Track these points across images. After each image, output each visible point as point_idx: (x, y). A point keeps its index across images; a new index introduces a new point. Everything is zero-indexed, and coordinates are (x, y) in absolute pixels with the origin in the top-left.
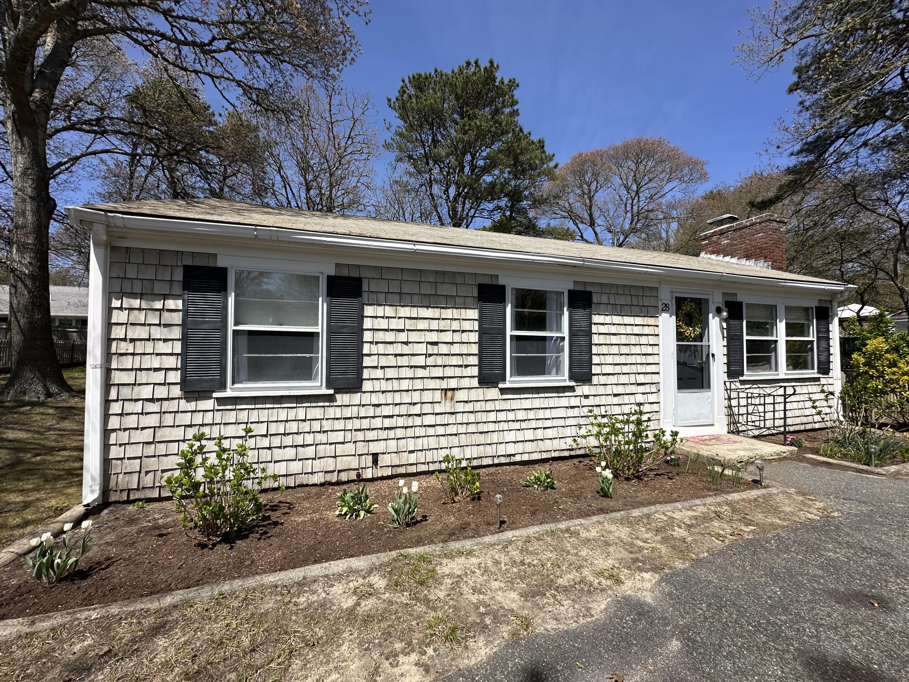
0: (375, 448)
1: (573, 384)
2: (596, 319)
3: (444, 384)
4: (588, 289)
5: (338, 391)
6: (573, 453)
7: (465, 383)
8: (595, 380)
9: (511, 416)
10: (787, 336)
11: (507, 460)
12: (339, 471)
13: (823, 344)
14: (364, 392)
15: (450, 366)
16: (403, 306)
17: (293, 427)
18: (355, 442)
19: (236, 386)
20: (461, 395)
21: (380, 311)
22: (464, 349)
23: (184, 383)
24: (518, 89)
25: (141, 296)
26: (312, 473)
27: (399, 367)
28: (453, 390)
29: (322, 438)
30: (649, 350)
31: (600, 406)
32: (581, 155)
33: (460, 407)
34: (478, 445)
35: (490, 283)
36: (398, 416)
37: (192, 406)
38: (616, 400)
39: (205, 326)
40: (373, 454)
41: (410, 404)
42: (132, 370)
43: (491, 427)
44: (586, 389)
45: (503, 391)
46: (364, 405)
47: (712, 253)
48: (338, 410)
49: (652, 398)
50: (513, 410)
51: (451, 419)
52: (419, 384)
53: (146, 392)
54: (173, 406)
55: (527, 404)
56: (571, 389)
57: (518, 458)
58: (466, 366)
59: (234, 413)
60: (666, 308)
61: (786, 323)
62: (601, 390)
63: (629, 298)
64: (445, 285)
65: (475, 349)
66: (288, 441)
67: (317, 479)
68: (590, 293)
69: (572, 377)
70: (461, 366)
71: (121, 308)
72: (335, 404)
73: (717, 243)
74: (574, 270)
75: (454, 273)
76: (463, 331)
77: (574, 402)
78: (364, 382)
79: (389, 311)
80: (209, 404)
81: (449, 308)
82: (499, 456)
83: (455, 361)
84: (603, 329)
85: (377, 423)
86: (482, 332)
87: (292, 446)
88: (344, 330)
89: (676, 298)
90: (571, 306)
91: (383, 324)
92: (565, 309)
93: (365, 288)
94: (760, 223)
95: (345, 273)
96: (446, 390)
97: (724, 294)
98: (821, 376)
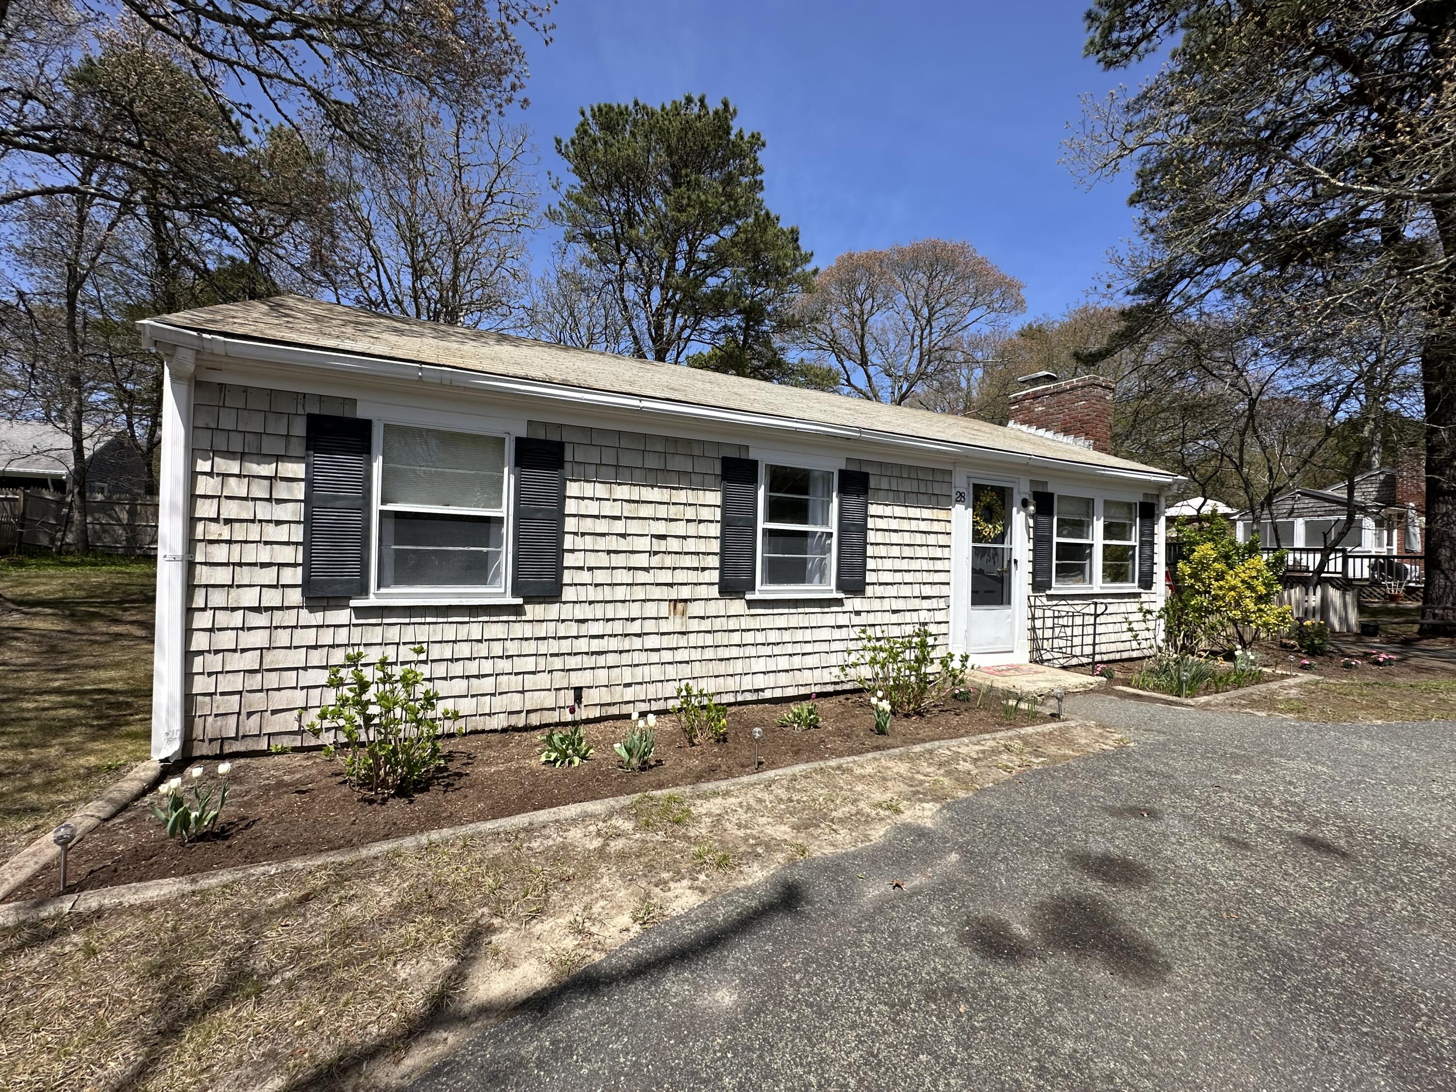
0: (577, 679)
1: (841, 595)
2: (873, 509)
3: (673, 594)
4: (864, 470)
5: (529, 600)
7: (702, 592)
8: (869, 591)
9: (760, 638)
10: (1105, 539)
11: (754, 697)
12: (528, 712)
13: (1147, 550)
14: (565, 603)
15: (682, 568)
16: (620, 484)
17: (464, 650)
18: (551, 672)
19: (383, 590)
20: (696, 609)
21: (588, 489)
22: (702, 546)
23: (307, 585)
24: (764, 150)
25: (242, 456)
26: (489, 715)
27: (614, 568)
28: (685, 601)
29: (504, 665)
30: (938, 553)
31: (874, 625)
32: (851, 256)
33: (694, 625)
34: (716, 677)
35: (738, 457)
36: (610, 636)
37: (317, 618)
38: (895, 618)
39: (338, 504)
40: (576, 689)
41: (627, 619)
42: (227, 564)
43: (734, 652)
44: (856, 603)
45: (751, 604)
46: (563, 621)
47: (1023, 422)
48: (528, 626)
49: (940, 616)
50: (763, 630)
51: (682, 641)
52: (639, 593)
53: (249, 598)
54: (289, 618)
55: (781, 622)
56: (839, 602)
57: (768, 694)
58: (704, 569)
59: (380, 629)
60: (960, 498)
61: (1104, 522)
62: (876, 605)
63: (915, 483)
64: (677, 458)
65: (715, 546)
66: (457, 669)
67: (498, 722)
68: (867, 475)
69: (840, 587)
70: (696, 569)
71: (210, 474)
72: (524, 618)
73: (1030, 410)
74: (846, 443)
75: (690, 441)
76: (700, 521)
77: (843, 620)
78: (565, 588)
79: (601, 490)
80: (342, 616)
81: (682, 489)
82: (743, 692)
83: (688, 561)
84: (881, 524)
85: (582, 645)
86: (726, 523)
87: (462, 677)
88: (539, 515)
89: (975, 485)
90: (842, 491)
91: (592, 508)
92: (834, 494)
93: (568, 456)
94: (1083, 387)
95: (541, 435)
96: (676, 601)
97: (1032, 482)
98: (1140, 590)
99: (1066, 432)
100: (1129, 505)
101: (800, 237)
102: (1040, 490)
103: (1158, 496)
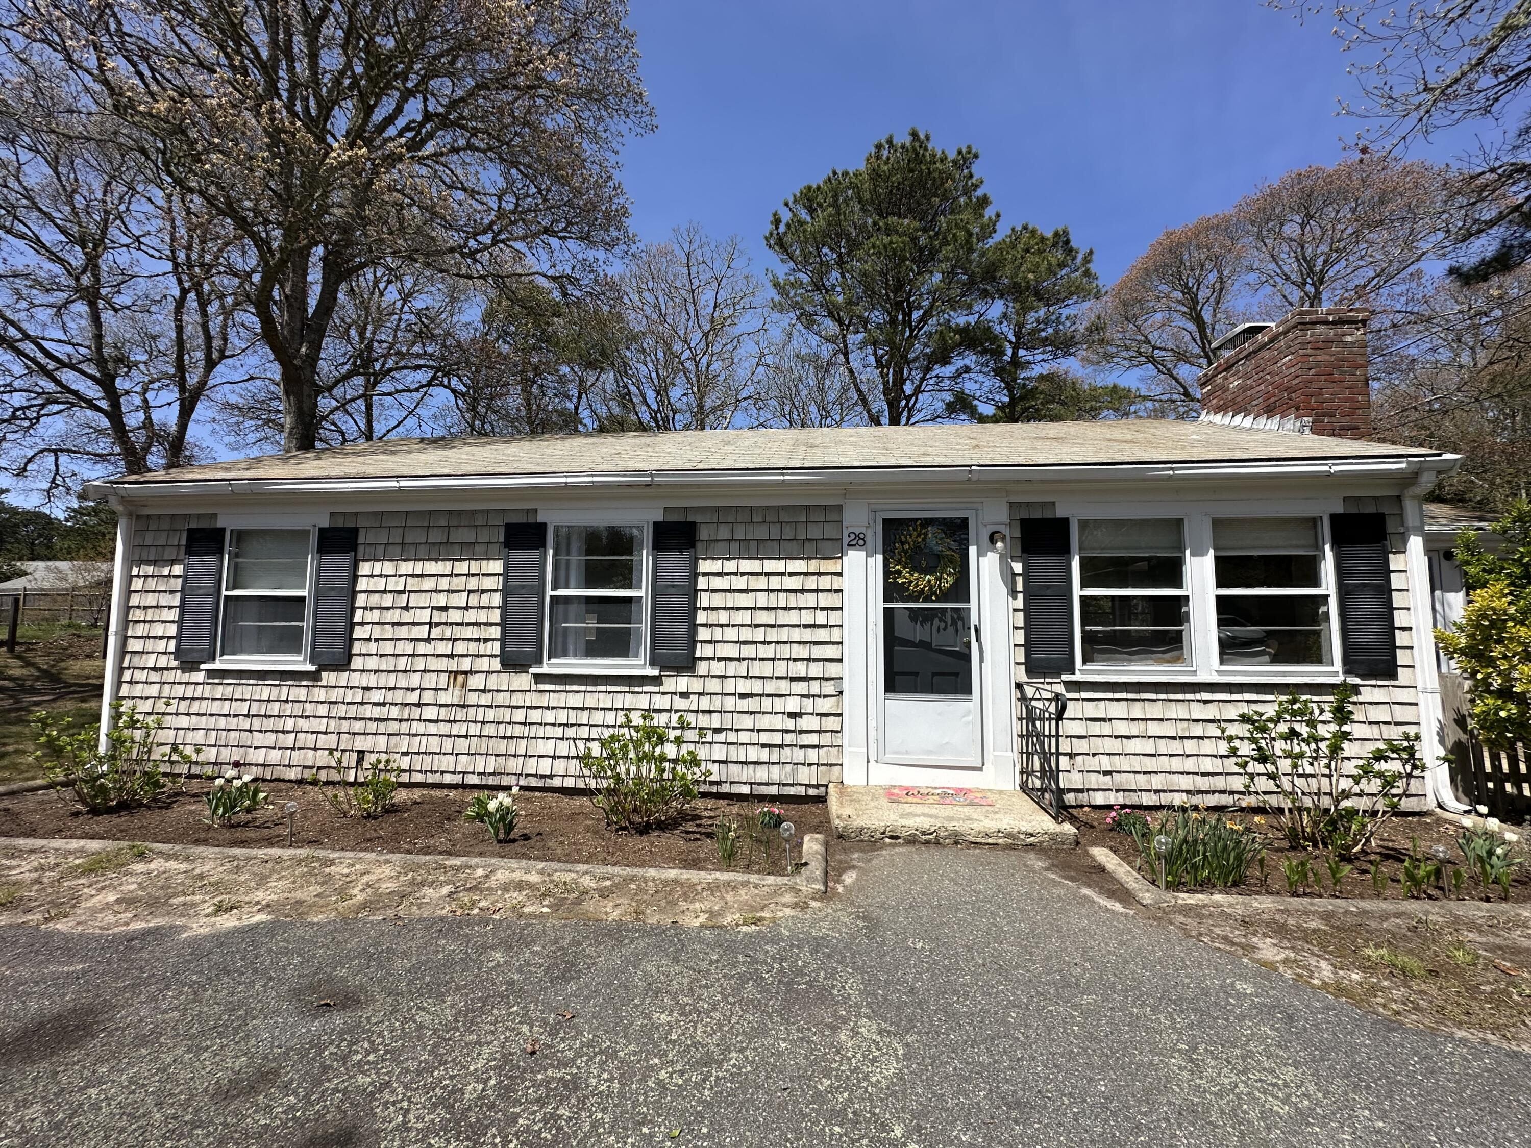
0: (361, 743)
1: (657, 672)
2: (705, 566)
3: (453, 665)
4: (690, 519)
5: (323, 668)
7: (483, 664)
8: (702, 668)
9: (550, 717)
10: (1219, 585)
11: (540, 784)
12: (319, 768)
13: (1367, 604)
14: (354, 671)
15: (464, 640)
16: (405, 560)
17: (275, 708)
18: (339, 733)
19: (225, 657)
20: (476, 681)
21: (378, 568)
22: (482, 617)
23: (178, 653)
25: (154, 563)
26: (289, 766)
27: (397, 640)
28: (466, 673)
29: (303, 724)
30: (821, 617)
31: (710, 712)
33: (473, 698)
34: (496, 755)
35: (524, 521)
36: (392, 704)
37: (186, 677)
38: (743, 705)
39: (201, 592)
40: (359, 752)
41: (408, 689)
42: (141, 637)
43: (518, 730)
44: (682, 683)
45: (539, 678)
46: (352, 688)
47: (1218, 409)
48: (323, 690)
49: (825, 705)
50: (553, 708)
51: (460, 714)
52: (420, 664)
53: (150, 661)
54: (169, 676)
55: (575, 700)
56: (656, 680)
57: (557, 782)
58: (486, 641)
59: (221, 687)
60: (858, 542)
62: (713, 686)
63: (764, 527)
64: (461, 529)
65: (496, 616)
66: (269, 724)
67: (292, 774)
68: (694, 524)
69: (656, 662)
70: (478, 640)
71: (138, 576)
72: (320, 684)
73: (1224, 389)
75: (474, 512)
76: (483, 592)
77: (661, 702)
78: (354, 658)
79: (388, 567)
80: (199, 677)
81: (465, 560)
82: (527, 775)
83: (469, 632)
84: (720, 583)
85: (368, 711)
86: (507, 592)
87: (272, 731)
88: (333, 593)
89: (885, 521)
90: (657, 547)
91: (380, 584)
92: (645, 552)
93: (361, 540)
94: (1285, 333)
95: (340, 523)
96: (456, 673)
97: (1011, 505)
98: (1357, 681)
99: (1269, 411)
100: (1313, 522)
102: (1037, 515)
103: (1399, 499)
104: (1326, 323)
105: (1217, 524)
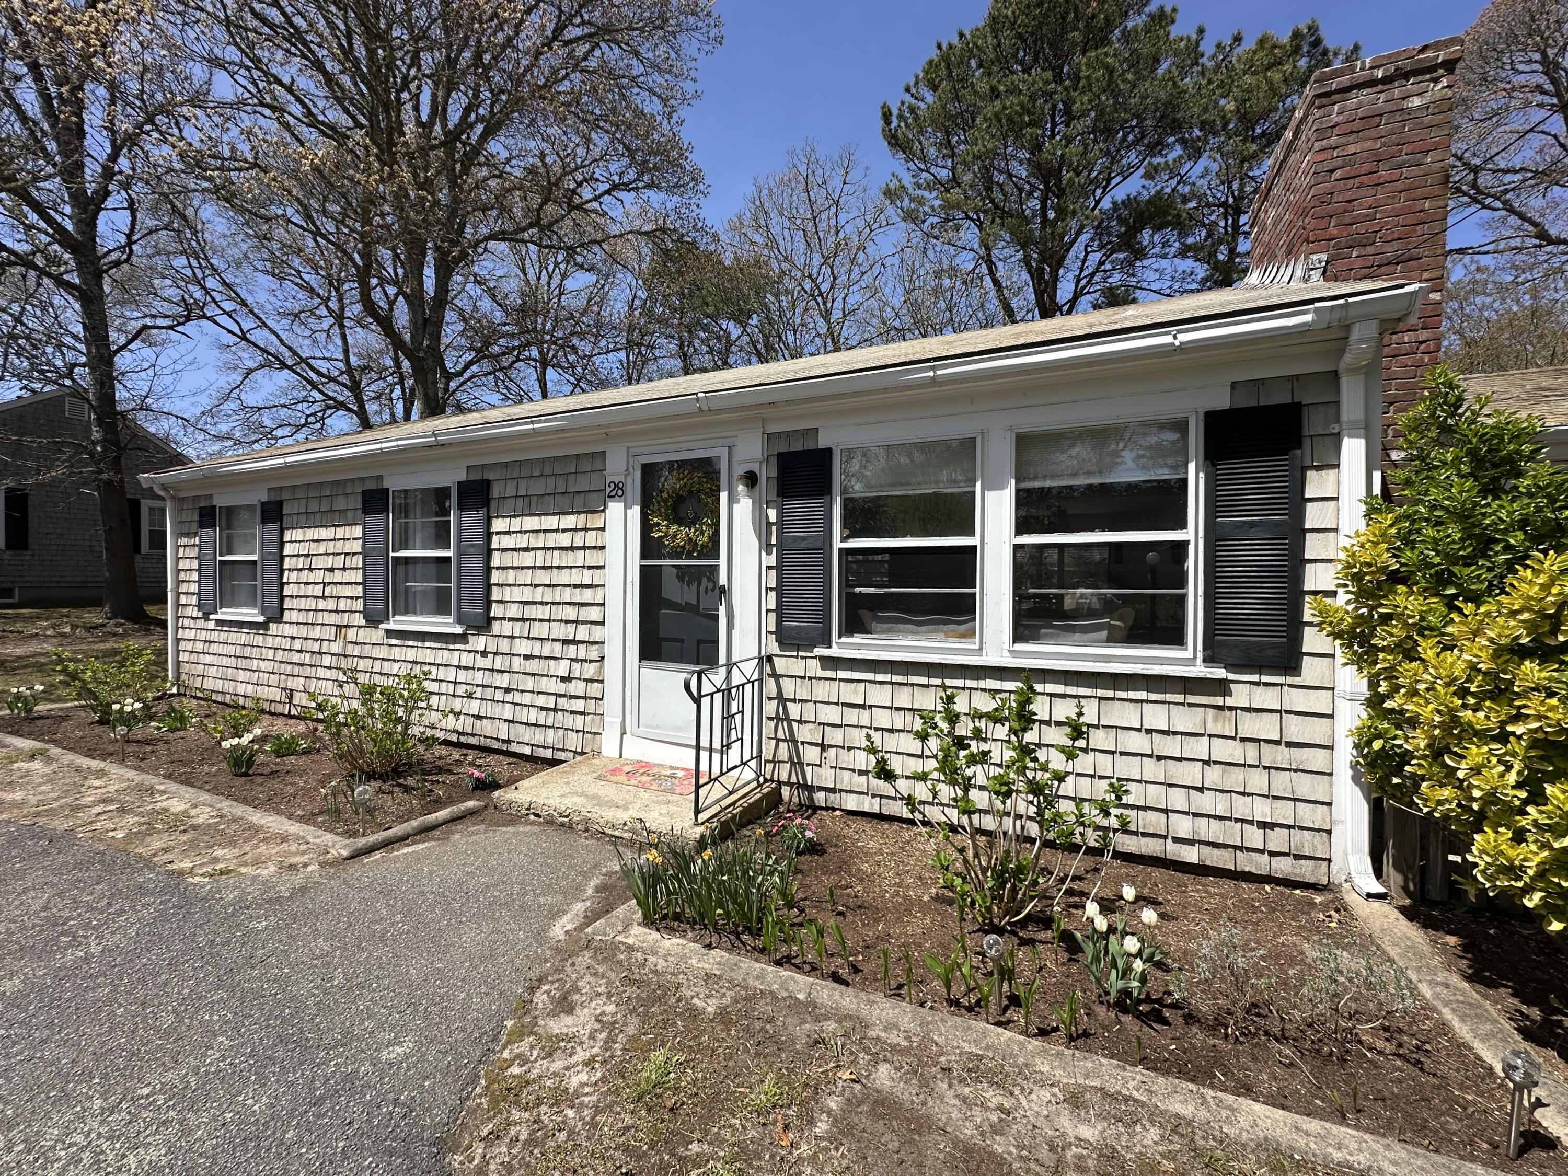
0: (291, 683)
1: (466, 631)
2: (497, 525)
3: (338, 620)
4: (485, 476)
5: (269, 620)
6: (463, 739)
7: (355, 619)
8: (496, 627)
9: (395, 669)
10: (1019, 531)
12: (271, 701)
13: (1252, 554)
14: (285, 623)
15: (343, 597)
16: (308, 528)
17: (248, 651)
18: (280, 674)
19: (222, 610)
20: (352, 634)
21: (294, 534)
23: (200, 606)
25: (187, 535)
27: (307, 597)
28: (346, 627)
29: (262, 665)
30: (587, 577)
31: (502, 671)
33: (350, 649)
35: (376, 487)
36: (306, 651)
37: (205, 625)
38: (526, 666)
39: (208, 558)
40: (291, 690)
41: (314, 639)
42: (185, 593)
43: (377, 679)
44: (479, 642)
45: (388, 633)
46: (285, 637)
48: (271, 638)
49: (590, 671)
50: (398, 661)
51: (343, 663)
52: (320, 618)
53: (190, 612)
54: (198, 624)
55: (411, 655)
56: (463, 638)
58: (356, 598)
59: (222, 633)
60: (618, 491)
61: (1018, 491)
62: (504, 645)
64: (338, 498)
65: (360, 576)
66: (245, 664)
68: (487, 482)
69: (460, 620)
70: (351, 598)
71: (181, 546)
72: (268, 633)
73: (1265, 228)
75: (346, 481)
76: (353, 554)
77: (467, 659)
78: (285, 612)
79: (300, 534)
80: (212, 624)
81: (342, 526)
83: (346, 591)
84: (508, 542)
86: (365, 554)
87: (247, 670)
88: (270, 557)
89: (643, 466)
90: (462, 507)
91: (296, 549)
92: (453, 512)
93: (284, 511)
95: (272, 497)
96: (340, 626)
97: (770, 437)
98: (1220, 673)
101: (1323, 33)
102: (797, 447)
103: (1336, 376)
104: (1371, 83)
105: (1024, 442)
